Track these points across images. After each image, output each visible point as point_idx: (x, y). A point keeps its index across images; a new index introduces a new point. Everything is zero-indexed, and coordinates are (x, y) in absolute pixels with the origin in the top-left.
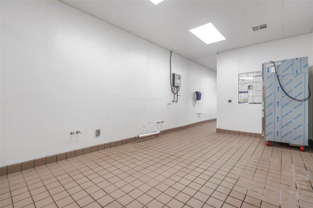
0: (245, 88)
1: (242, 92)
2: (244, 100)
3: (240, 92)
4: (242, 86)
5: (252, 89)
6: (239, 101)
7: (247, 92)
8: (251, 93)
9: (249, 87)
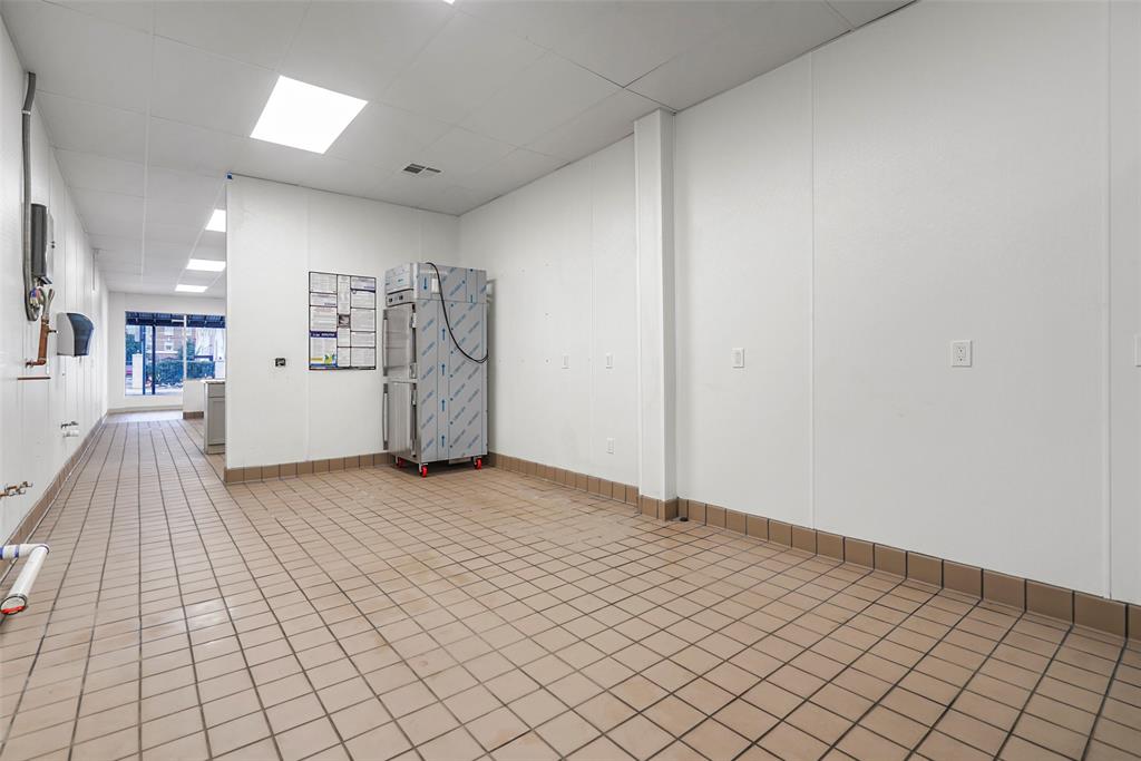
0: (329, 323)
1: (320, 334)
2: (327, 358)
3: (313, 334)
4: (321, 313)
5: (349, 325)
6: (312, 362)
7: (335, 335)
8: (344, 337)
9: (340, 317)
